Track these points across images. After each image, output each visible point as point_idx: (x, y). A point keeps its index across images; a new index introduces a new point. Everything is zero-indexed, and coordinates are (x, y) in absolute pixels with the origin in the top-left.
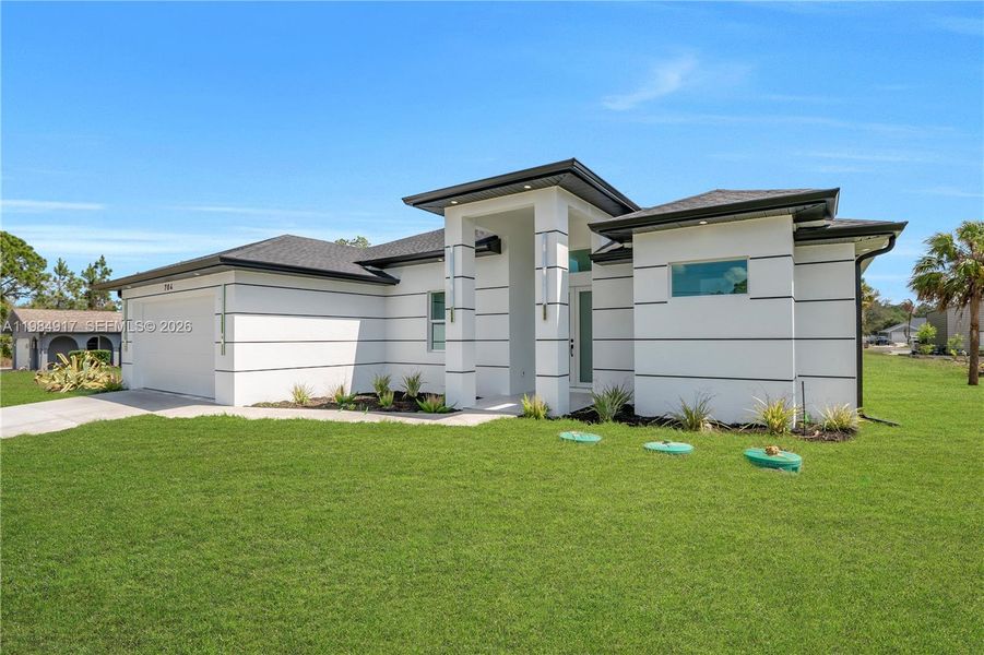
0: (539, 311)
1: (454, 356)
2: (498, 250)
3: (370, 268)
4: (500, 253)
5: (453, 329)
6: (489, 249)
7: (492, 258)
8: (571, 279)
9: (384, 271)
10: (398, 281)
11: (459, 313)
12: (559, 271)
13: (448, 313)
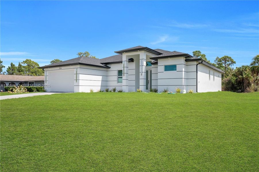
0: (140, 74)
1: (124, 82)
2: (133, 61)
3: (104, 64)
4: (133, 62)
5: (124, 77)
6: (131, 61)
7: (132, 63)
8: (146, 68)
9: (107, 65)
10: (110, 68)
11: (125, 74)
12: (144, 66)
13: (123, 74)
